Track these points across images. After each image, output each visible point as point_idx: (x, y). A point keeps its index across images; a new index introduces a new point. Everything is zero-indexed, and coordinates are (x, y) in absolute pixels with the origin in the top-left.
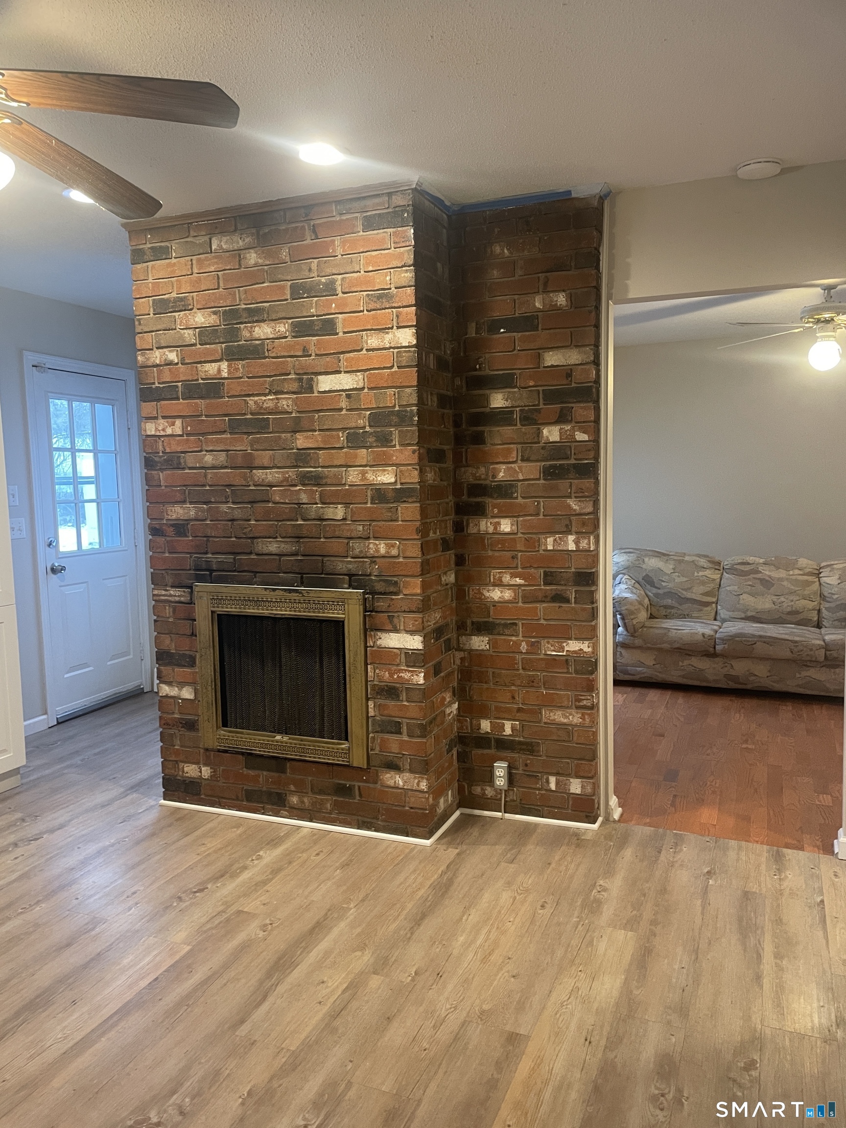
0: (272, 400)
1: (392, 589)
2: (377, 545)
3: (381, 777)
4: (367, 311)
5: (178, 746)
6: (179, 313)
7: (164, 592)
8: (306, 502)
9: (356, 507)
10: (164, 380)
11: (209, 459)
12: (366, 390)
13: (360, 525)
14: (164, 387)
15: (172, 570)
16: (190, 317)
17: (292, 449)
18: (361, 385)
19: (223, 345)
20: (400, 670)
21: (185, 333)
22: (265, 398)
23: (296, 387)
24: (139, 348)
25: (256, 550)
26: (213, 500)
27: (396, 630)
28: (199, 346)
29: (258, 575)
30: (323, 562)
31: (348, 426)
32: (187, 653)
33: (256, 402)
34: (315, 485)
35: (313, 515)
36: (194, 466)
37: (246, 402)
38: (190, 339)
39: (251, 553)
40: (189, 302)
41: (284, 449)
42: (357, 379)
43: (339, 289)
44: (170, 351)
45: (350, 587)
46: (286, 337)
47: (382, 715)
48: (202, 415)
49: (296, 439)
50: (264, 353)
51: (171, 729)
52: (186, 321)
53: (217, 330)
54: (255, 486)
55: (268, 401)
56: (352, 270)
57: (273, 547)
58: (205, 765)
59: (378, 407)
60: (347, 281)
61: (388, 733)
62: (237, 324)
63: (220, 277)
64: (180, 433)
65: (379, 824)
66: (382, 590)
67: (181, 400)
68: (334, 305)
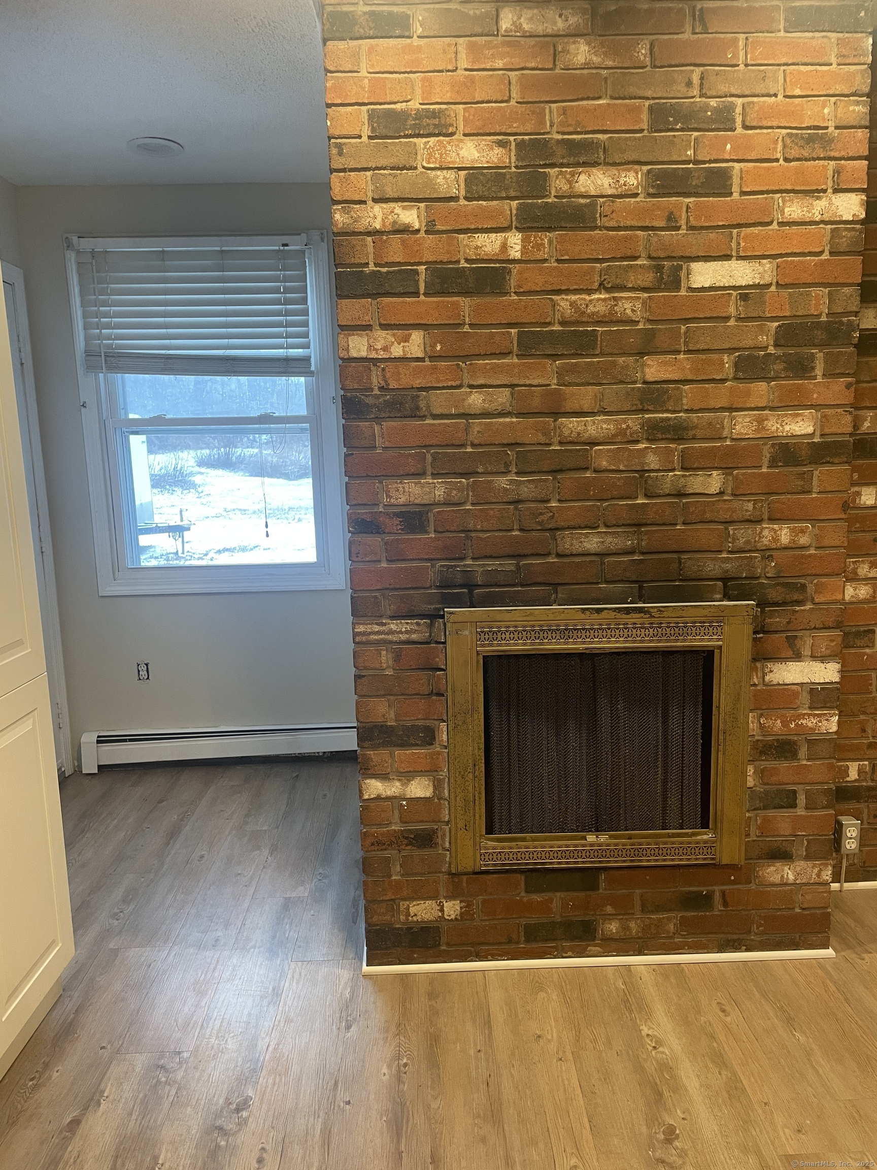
0: (604, 300)
1: (796, 596)
2: (775, 531)
3: (760, 873)
4: (786, 160)
5: (397, 875)
6: (424, 140)
7: (377, 628)
8: (657, 467)
9: (744, 474)
10: (391, 260)
11: (476, 400)
12: (773, 288)
13: (749, 501)
14: (388, 272)
15: (395, 589)
16: (449, 148)
17: (635, 382)
18: (767, 279)
19: (515, 204)
20: (799, 715)
21: (438, 177)
22: (587, 297)
23: (650, 279)
24: (338, 198)
25: (560, 549)
26: (480, 470)
27: (798, 657)
28: (463, 202)
29: (560, 588)
30: (680, 563)
31: (741, 345)
32: (420, 723)
33: (572, 304)
34: (672, 440)
35: (667, 487)
36: (446, 411)
37: (554, 304)
38: (449, 187)
39: (548, 554)
40: (448, 121)
41: (622, 382)
42: (761, 269)
43: (739, 120)
44: (404, 208)
45: (727, 596)
46: (636, 195)
47: (765, 784)
48: (464, 324)
49: (644, 365)
50: (596, 219)
51: (385, 849)
52: (441, 155)
53: (504, 174)
54: (561, 443)
55: (597, 303)
56: (764, 91)
57: (592, 543)
58: (449, 898)
59: (795, 316)
60: (756, 109)
61: (775, 808)
62: (546, 166)
63: (513, 82)
64: (420, 355)
65: (753, 940)
66: (779, 599)
67: (422, 297)
68: (729, 146)
